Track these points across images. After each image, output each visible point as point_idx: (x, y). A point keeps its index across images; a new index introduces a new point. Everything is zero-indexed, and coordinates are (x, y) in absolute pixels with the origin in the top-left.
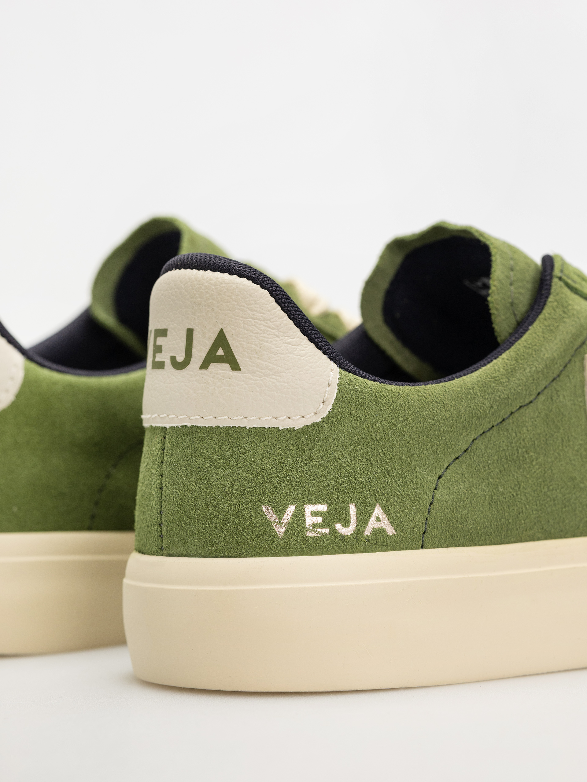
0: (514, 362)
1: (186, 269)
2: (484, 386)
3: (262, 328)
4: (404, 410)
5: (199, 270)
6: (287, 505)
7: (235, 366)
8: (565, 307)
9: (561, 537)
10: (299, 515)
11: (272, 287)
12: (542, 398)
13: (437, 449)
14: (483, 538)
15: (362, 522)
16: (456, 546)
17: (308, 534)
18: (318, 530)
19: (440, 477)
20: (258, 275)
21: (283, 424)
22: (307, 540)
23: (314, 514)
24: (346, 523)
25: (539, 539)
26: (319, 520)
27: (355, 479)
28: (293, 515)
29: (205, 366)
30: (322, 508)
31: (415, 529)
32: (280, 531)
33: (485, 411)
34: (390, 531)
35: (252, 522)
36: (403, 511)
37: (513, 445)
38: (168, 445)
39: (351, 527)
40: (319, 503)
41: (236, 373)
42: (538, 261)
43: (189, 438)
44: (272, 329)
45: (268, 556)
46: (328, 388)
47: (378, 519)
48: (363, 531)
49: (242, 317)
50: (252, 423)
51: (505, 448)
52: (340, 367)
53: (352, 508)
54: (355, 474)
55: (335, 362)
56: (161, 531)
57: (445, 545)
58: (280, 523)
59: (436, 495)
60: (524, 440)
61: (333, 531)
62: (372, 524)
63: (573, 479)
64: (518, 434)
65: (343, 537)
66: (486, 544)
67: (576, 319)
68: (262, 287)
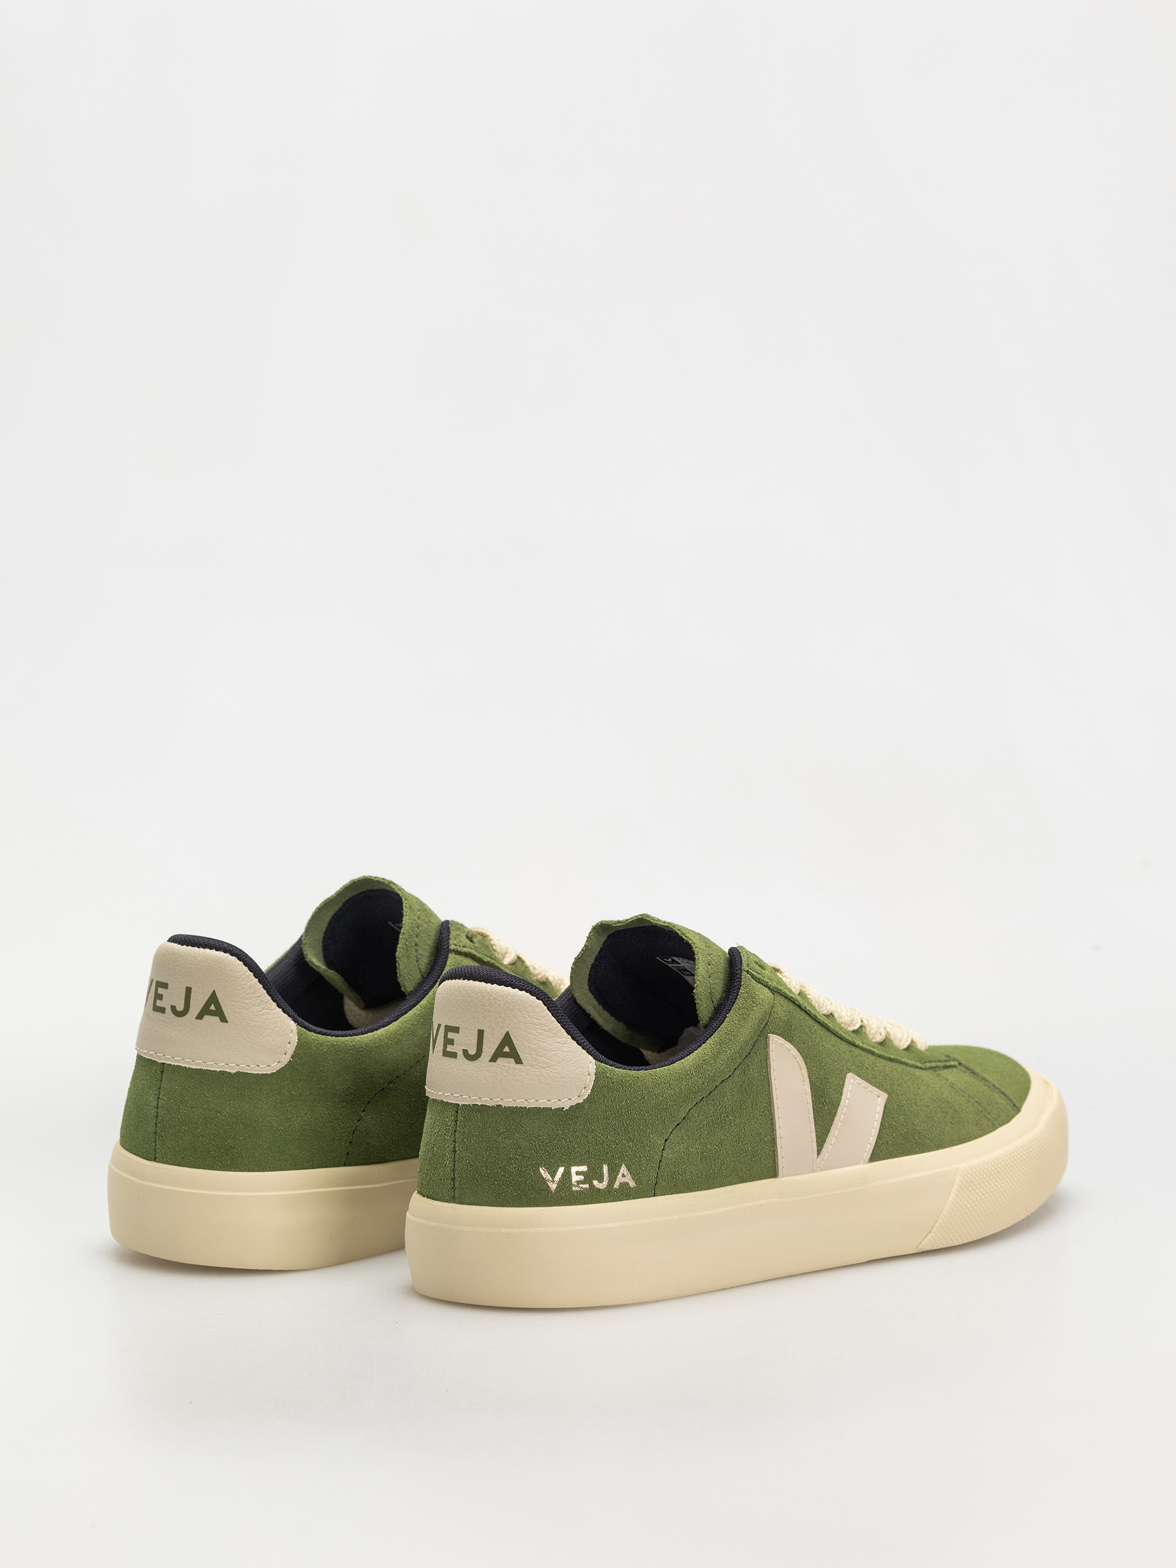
0: (719, 1046)
1: (475, 981)
2: (698, 1068)
3: (539, 1031)
4: (642, 1091)
5: (487, 983)
6: (558, 1167)
7: (518, 1061)
8: (752, 997)
9: (750, 1181)
10: (567, 1175)
11: (544, 998)
12: (738, 1072)
13: (665, 1119)
14: (696, 1186)
15: (612, 1179)
16: (677, 1193)
17: (574, 1189)
18: (581, 1185)
19: (666, 1140)
20: (534, 988)
21: (554, 1104)
22: (573, 1193)
23: (578, 1173)
24: (601, 1180)
25: (735, 1184)
26: (582, 1177)
27: (607, 1145)
28: (563, 1175)
29: (494, 1059)
30: (584, 1168)
31: (650, 1182)
32: (553, 1186)
33: (698, 1088)
34: (632, 1184)
35: (532, 1181)
36: (641, 1169)
37: (718, 1111)
38: (460, 1118)
39: (604, 1183)
40: (582, 1165)
41: (519, 1066)
42: (727, 951)
43: (480, 1115)
44: (547, 1031)
45: (544, 1206)
46: (588, 1077)
47: (623, 1176)
48: (613, 1185)
49: (524, 1023)
50: (532, 1104)
51: (712, 1114)
52: (595, 1059)
53: (605, 1168)
54: (607, 1142)
55: (591, 1055)
56: (454, 1185)
57: (670, 1193)
58: (553, 1182)
59: (664, 1155)
60: (725, 1107)
61: (592, 1186)
62: (620, 1179)
63: (759, 1135)
64: (721, 1102)
65: (599, 1190)
66: (699, 1190)
67: (762, 1007)
68: (537, 998)
